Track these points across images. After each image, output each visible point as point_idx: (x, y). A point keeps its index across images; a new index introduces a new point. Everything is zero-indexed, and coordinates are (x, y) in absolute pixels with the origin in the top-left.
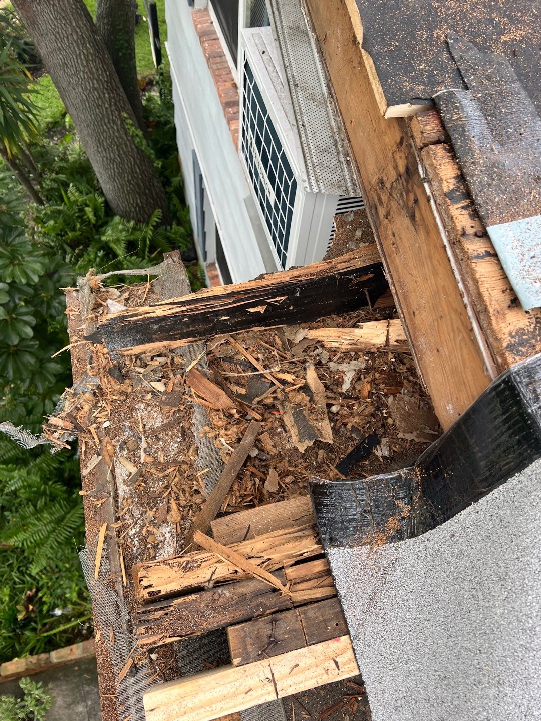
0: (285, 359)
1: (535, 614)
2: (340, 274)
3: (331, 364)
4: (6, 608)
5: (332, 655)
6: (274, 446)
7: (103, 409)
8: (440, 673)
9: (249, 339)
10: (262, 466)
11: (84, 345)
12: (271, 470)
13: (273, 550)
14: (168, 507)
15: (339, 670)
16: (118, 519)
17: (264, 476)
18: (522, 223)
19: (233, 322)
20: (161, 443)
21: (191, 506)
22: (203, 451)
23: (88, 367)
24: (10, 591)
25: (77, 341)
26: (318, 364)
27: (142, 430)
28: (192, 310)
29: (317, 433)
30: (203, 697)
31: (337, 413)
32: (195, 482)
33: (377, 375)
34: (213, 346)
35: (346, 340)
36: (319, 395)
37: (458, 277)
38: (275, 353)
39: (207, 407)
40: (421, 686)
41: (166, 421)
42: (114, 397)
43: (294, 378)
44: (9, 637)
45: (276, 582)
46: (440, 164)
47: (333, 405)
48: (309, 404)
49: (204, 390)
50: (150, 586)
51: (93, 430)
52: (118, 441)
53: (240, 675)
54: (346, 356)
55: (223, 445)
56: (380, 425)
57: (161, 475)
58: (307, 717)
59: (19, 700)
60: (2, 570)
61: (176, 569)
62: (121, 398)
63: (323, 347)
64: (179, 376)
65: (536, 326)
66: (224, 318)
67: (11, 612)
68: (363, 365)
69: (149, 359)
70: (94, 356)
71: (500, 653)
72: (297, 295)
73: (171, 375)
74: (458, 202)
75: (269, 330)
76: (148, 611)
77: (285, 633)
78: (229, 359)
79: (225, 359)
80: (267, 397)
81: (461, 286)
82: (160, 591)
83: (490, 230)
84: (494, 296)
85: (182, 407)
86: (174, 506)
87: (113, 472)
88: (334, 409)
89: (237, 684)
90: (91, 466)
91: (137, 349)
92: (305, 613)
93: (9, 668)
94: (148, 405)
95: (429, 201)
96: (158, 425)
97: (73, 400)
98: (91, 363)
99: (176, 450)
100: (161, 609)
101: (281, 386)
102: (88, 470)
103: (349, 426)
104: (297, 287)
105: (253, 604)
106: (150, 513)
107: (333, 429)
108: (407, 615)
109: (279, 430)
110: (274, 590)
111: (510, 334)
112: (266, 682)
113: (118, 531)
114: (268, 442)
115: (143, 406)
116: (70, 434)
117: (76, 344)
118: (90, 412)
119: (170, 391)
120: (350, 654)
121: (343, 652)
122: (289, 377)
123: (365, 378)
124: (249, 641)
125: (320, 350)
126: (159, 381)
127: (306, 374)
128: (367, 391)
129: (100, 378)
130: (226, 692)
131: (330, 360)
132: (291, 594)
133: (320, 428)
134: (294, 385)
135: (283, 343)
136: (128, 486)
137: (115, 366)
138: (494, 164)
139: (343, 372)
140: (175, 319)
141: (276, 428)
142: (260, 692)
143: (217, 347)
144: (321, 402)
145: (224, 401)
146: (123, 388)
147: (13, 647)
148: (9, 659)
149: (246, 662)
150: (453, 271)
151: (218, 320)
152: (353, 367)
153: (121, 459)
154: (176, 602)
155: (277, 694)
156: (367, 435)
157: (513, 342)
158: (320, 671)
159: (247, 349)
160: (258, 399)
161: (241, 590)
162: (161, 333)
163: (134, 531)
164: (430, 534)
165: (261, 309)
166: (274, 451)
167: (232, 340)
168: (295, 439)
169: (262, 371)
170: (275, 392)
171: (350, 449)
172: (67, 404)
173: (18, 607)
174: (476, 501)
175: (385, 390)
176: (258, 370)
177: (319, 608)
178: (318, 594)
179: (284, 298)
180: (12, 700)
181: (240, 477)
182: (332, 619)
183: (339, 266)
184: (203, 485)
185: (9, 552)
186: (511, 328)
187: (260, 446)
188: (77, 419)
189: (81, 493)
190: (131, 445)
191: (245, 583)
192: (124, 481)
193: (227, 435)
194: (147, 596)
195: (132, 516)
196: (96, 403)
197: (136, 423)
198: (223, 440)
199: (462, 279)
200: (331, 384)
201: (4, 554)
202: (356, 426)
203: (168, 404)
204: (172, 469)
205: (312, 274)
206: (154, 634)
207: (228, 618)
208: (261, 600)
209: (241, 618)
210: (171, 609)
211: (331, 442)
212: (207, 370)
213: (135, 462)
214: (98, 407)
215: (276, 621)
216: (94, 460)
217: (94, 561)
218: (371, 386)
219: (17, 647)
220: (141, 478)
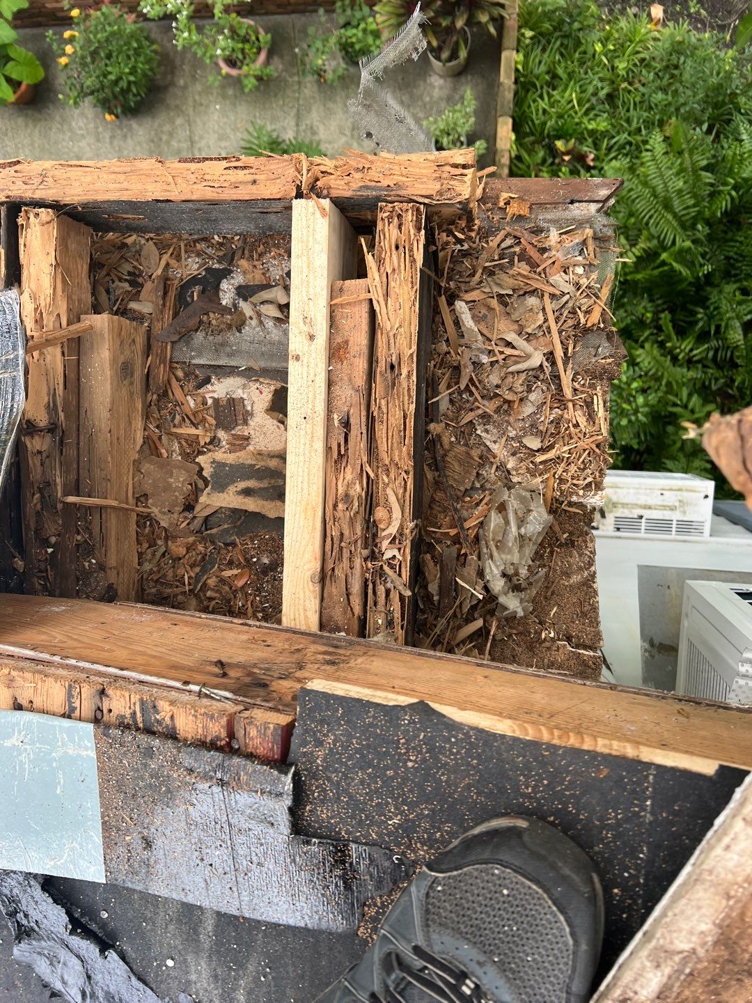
4: (581, 126)
37: (82, 664)
44: (544, 130)
67: (571, 132)
74: (142, 710)
93: (505, 128)
95: (185, 682)
138: (171, 793)
147: (531, 134)
148: (516, 128)
173: (574, 140)
219: (529, 139)
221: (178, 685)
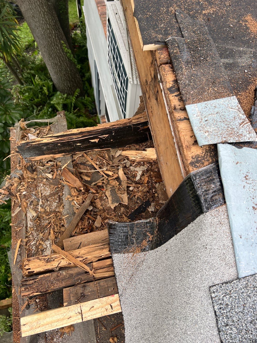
0: (110, 164)
1: (191, 287)
2: (133, 125)
3: (131, 167)
4: (3, 275)
5: (110, 302)
6: (102, 205)
7: (23, 186)
8: (154, 312)
9: (93, 154)
10: (94, 215)
11: (17, 155)
12: (98, 217)
13: (89, 254)
14: (50, 232)
15: (112, 309)
16: (27, 237)
17: (94, 219)
18: (203, 104)
19: (84, 146)
20: (49, 202)
21: (60, 232)
22: (67, 207)
23: (18, 165)
24: (5, 267)
25: (14, 153)
26: (125, 167)
27: (40, 196)
28: (62, 140)
29: (121, 200)
30: (48, 320)
31: (132, 191)
32: (62, 221)
33: (152, 173)
34: (76, 157)
35: (139, 156)
36: (124, 182)
37: (172, 129)
38: (104, 162)
39: (69, 186)
40: (147, 318)
41: (52, 192)
42: (29, 180)
43: (113, 174)
44: (5, 289)
45: (88, 269)
46: (166, 74)
47: (130, 187)
48: (118, 186)
49: (69, 178)
50: (30, 269)
51: (18, 195)
52: (29, 201)
53: (66, 310)
54: (139, 164)
55: (75, 204)
56: (151, 197)
57: (47, 217)
58: (105, 330)
59: (8, 317)
60: (2, 257)
61: (43, 261)
62: (32, 181)
63: (128, 159)
64: (59, 171)
65: (205, 153)
66: (79, 144)
67: (5, 277)
68: (146, 169)
69: (46, 162)
70: (21, 160)
71: (176, 304)
72: (113, 134)
73: (56, 171)
74: (173, 93)
75: (102, 150)
76: (27, 280)
77: (89, 292)
78: (84, 164)
79: (81, 164)
80: (99, 182)
81: (173, 133)
82: (34, 271)
83: (187, 107)
84: (186, 139)
85: (60, 186)
86: (52, 232)
87: (26, 215)
88: (131, 189)
89: (65, 314)
90: (16, 213)
91: (38, 158)
92: (99, 283)
93: (4, 302)
94: (44, 184)
95: (162, 92)
96: (48, 194)
97: (9, 181)
98: (19, 164)
99: (55, 206)
100: (33, 279)
101: (107, 177)
102: (15, 214)
103: (136, 197)
104: (113, 130)
105: (76, 279)
106: (41, 235)
107: (128, 198)
108: (146, 285)
109: (105, 198)
110: (87, 272)
111: (192, 157)
112: (78, 314)
113: (26, 243)
114: (98, 203)
115: (42, 185)
116: (7, 197)
117: (13, 155)
118: (17, 187)
119: (54, 178)
120: (118, 302)
121: (115, 301)
122: (110, 173)
123: (146, 174)
124: (72, 295)
125: (126, 161)
126: (50, 173)
127: (118, 172)
128: (146, 181)
129: (23, 171)
130: (59, 318)
131: (131, 165)
132: (94, 275)
133: (122, 197)
134: (113, 177)
135: (109, 157)
136: (32, 222)
137: (30, 165)
138: (192, 75)
139: (137, 171)
140: (54, 144)
141: (103, 197)
142: (75, 318)
143: (77, 158)
144: (124, 185)
145: (78, 183)
146: (33, 176)
147: (6, 293)
148: (4, 298)
149: (69, 304)
150: (170, 126)
151: (76, 145)
152: (141, 169)
153: (30, 210)
154: (40, 276)
155: (82, 320)
156: (144, 201)
157: (193, 161)
158: (104, 309)
159: (92, 159)
160: (94, 183)
161: (71, 272)
162: (48, 151)
163: (33, 243)
164: (159, 248)
165: (96, 141)
166: (101, 208)
167: (85, 155)
168: (110, 202)
169: (99, 170)
170: (103, 180)
171: (137, 207)
172: (7, 182)
173: (8, 275)
174: (176, 234)
175: (155, 181)
176: (97, 169)
177: (106, 281)
178: (107, 274)
179: (107, 135)
180: (5, 317)
181: (82, 219)
182: (111, 286)
183: (133, 121)
184: (66, 223)
185: (5, 250)
186: (193, 154)
187: (94, 205)
188: (11, 190)
189: (11, 224)
190: (35, 203)
191: (73, 269)
192: (31, 219)
193: (77, 200)
194: (27, 273)
195: (33, 236)
196: (20, 183)
197: (38, 193)
198: (75, 202)
199: (173, 130)
200: (130, 177)
201: (3, 250)
202: (139, 197)
203: (53, 184)
204: (53, 215)
205: (121, 125)
206: (29, 291)
207: (64, 284)
208: (79, 277)
209: (70, 285)
210: (37, 280)
211: (127, 204)
212: (72, 169)
213: (36, 211)
214: (21, 185)
215: (85, 286)
216: (18, 210)
217: (14, 256)
218: (148, 178)
219: (8, 293)
220: (38, 219)
221: (163, 92)
